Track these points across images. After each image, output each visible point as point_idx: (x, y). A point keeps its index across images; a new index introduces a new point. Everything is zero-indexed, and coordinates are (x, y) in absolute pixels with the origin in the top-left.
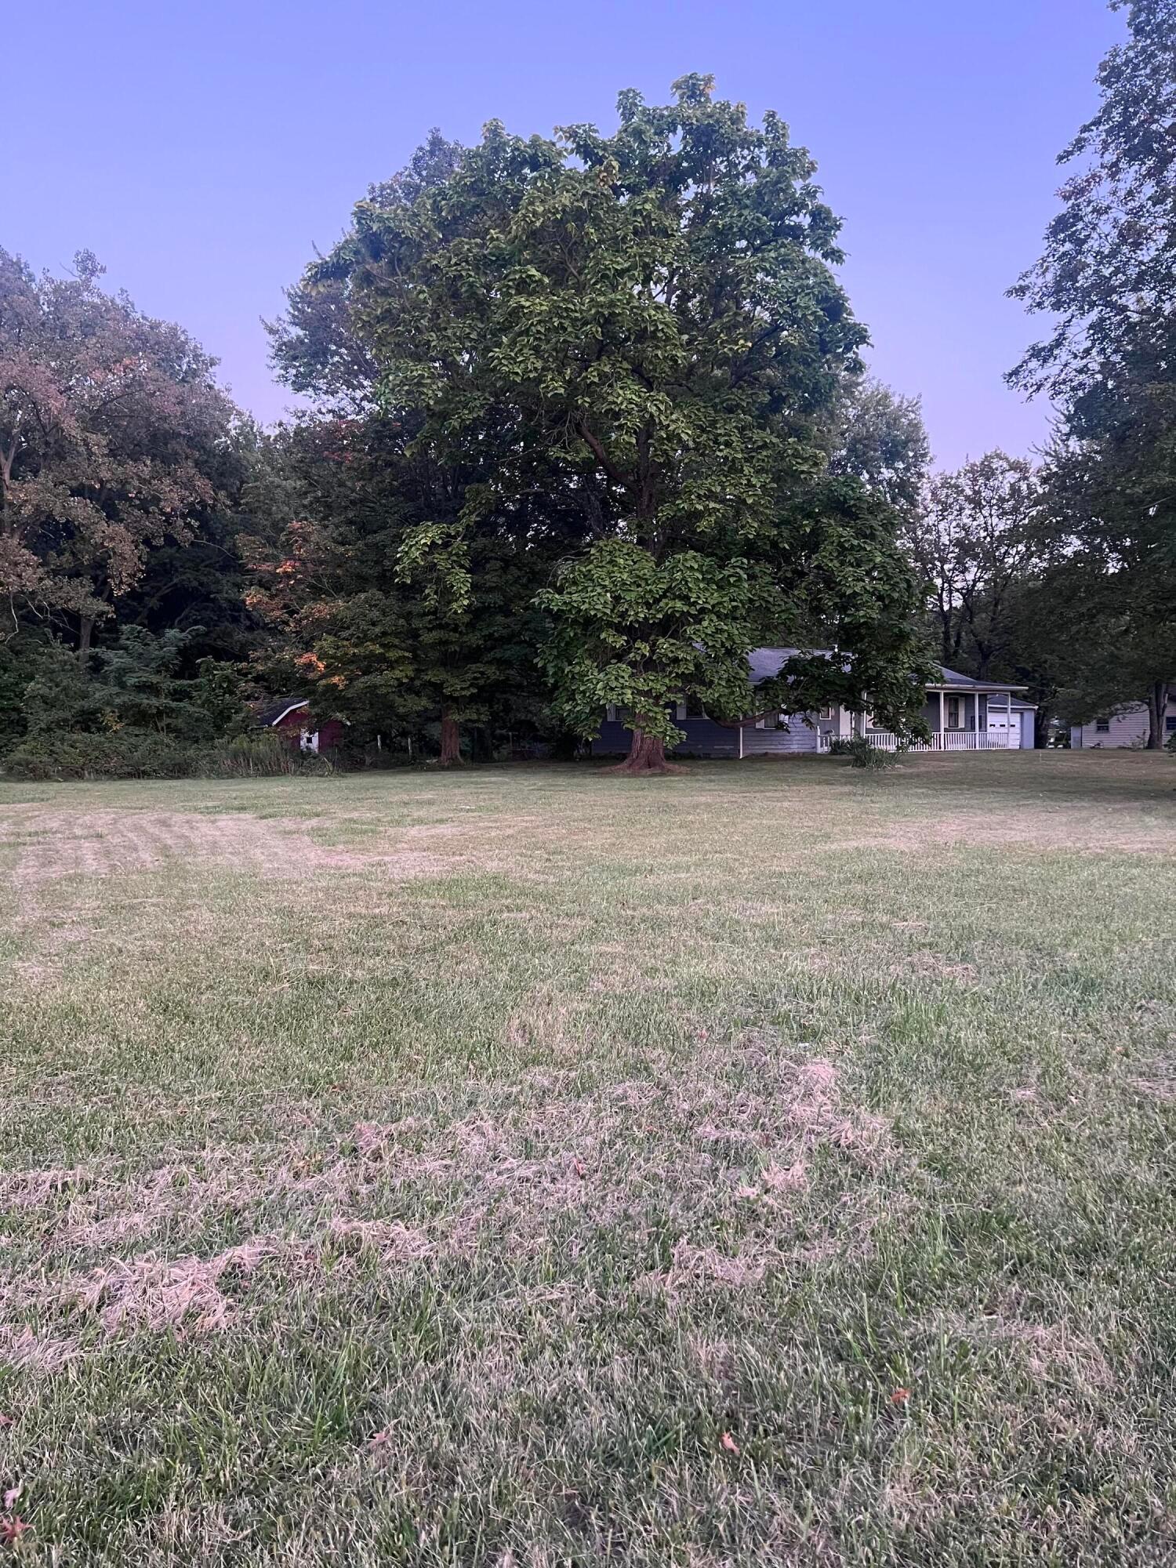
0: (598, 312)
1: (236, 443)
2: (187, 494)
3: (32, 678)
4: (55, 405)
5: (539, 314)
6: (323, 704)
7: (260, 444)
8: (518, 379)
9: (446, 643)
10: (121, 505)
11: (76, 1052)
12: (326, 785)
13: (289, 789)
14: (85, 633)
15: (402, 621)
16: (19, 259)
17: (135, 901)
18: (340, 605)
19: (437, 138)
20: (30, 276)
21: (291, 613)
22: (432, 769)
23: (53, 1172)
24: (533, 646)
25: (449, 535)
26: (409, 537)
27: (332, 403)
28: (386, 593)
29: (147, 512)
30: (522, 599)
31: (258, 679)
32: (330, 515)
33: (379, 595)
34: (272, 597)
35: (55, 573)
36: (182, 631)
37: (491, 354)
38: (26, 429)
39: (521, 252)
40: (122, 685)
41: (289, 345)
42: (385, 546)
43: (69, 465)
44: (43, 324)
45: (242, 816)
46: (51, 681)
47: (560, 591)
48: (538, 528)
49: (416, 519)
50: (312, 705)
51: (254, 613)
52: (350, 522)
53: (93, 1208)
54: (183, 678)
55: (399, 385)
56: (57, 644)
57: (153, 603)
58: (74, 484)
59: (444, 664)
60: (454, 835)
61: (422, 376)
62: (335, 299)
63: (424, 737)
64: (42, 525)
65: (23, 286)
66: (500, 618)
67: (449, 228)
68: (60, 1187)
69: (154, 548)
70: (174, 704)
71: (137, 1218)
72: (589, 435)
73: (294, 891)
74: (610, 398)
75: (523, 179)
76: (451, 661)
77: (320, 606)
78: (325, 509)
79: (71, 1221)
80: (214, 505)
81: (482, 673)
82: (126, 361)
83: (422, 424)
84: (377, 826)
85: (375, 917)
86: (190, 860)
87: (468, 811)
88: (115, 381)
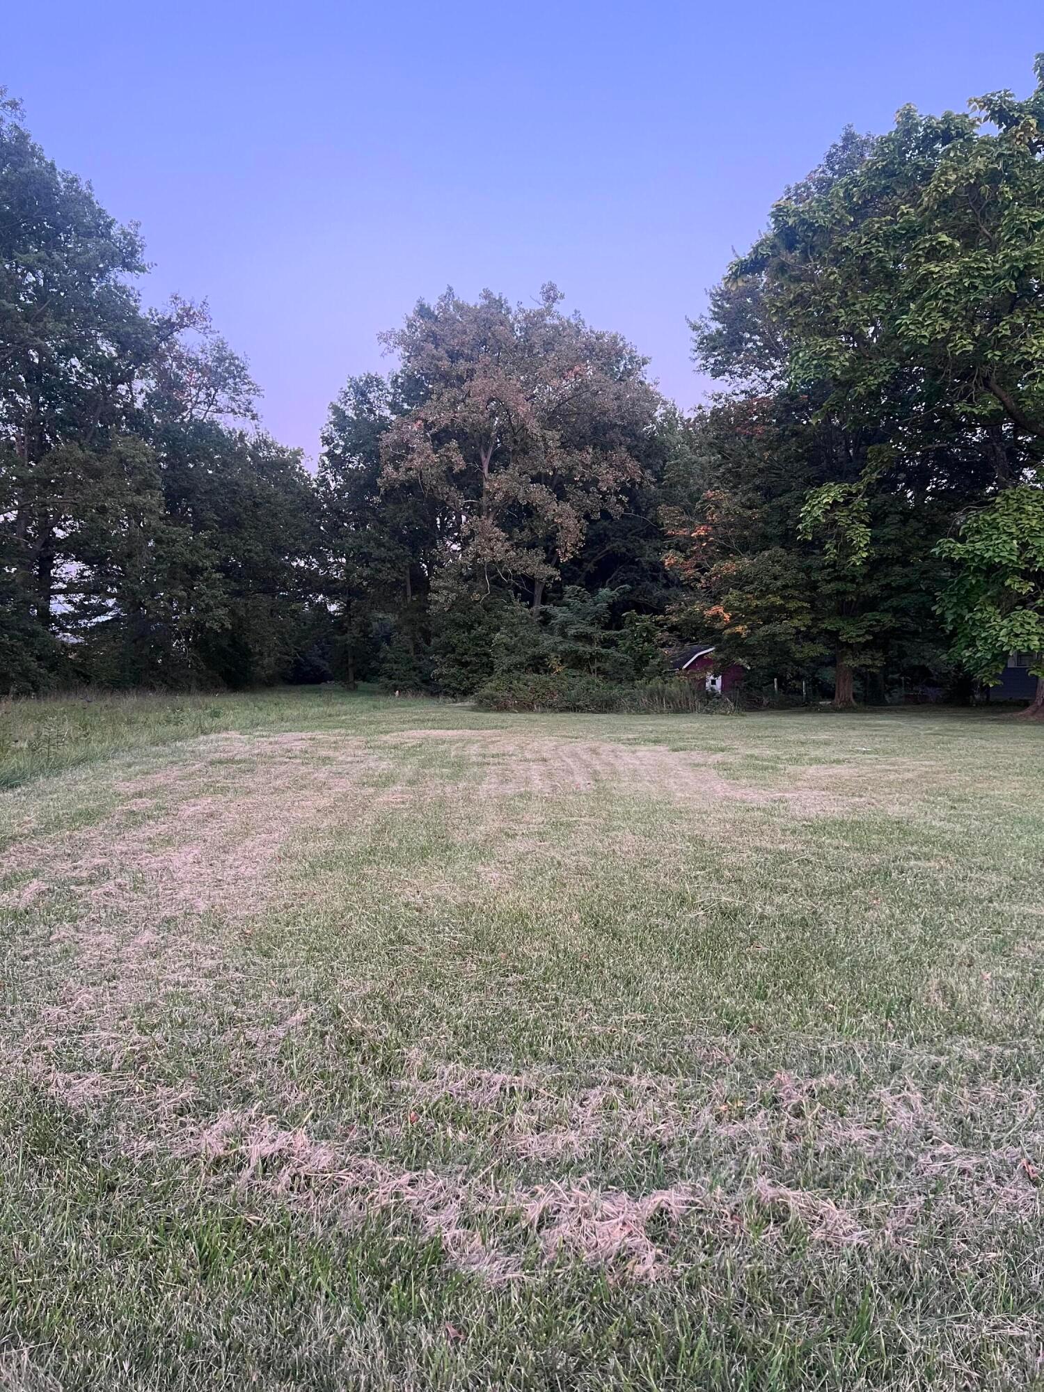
0: (1012, 267)
1: (661, 429)
2: (620, 474)
3: (498, 630)
4: (523, 409)
5: (948, 277)
6: (727, 651)
7: (680, 428)
8: (925, 342)
9: (844, 593)
10: (568, 488)
11: (523, 955)
12: (728, 723)
13: (697, 725)
14: (538, 592)
15: (801, 575)
16: (500, 297)
17: (571, 819)
18: (745, 562)
19: (850, 133)
20: (509, 311)
21: (703, 571)
22: (826, 710)
23: (503, 1075)
24: (931, 594)
25: (850, 494)
26: (812, 497)
27: (745, 384)
28: (789, 550)
29: (588, 492)
30: (920, 549)
31: (672, 629)
32: (740, 484)
33: (781, 551)
34: (686, 558)
35: (517, 545)
36: (612, 590)
37: (898, 322)
38: (501, 431)
39: (931, 221)
40: (564, 635)
41: (710, 338)
42: (788, 508)
43: (530, 458)
44: (516, 347)
45: (657, 747)
46: (512, 632)
47: (962, 540)
48: (938, 482)
49: (819, 482)
50: (717, 651)
51: (671, 573)
52: (757, 488)
53: (535, 1118)
54: (610, 629)
55: (808, 361)
56: (517, 602)
57: (590, 567)
58: (534, 473)
59: (840, 614)
60: (852, 776)
61: (830, 350)
62: (751, 292)
63: (817, 680)
64: (509, 508)
65: (502, 318)
66: (897, 569)
67: (859, 212)
68: (508, 1091)
69: (592, 522)
70: (603, 651)
71: (572, 1136)
72: (997, 388)
73: (704, 821)
74: (1023, 349)
75: (935, 154)
76: (846, 610)
77: (728, 564)
78: (735, 478)
79: (516, 1128)
80: (642, 483)
81: (878, 621)
82: (577, 369)
83: (828, 394)
84: (776, 762)
85: (780, 853)
86: (615, 785)
87: (864, 753)
88: (567, 386)
